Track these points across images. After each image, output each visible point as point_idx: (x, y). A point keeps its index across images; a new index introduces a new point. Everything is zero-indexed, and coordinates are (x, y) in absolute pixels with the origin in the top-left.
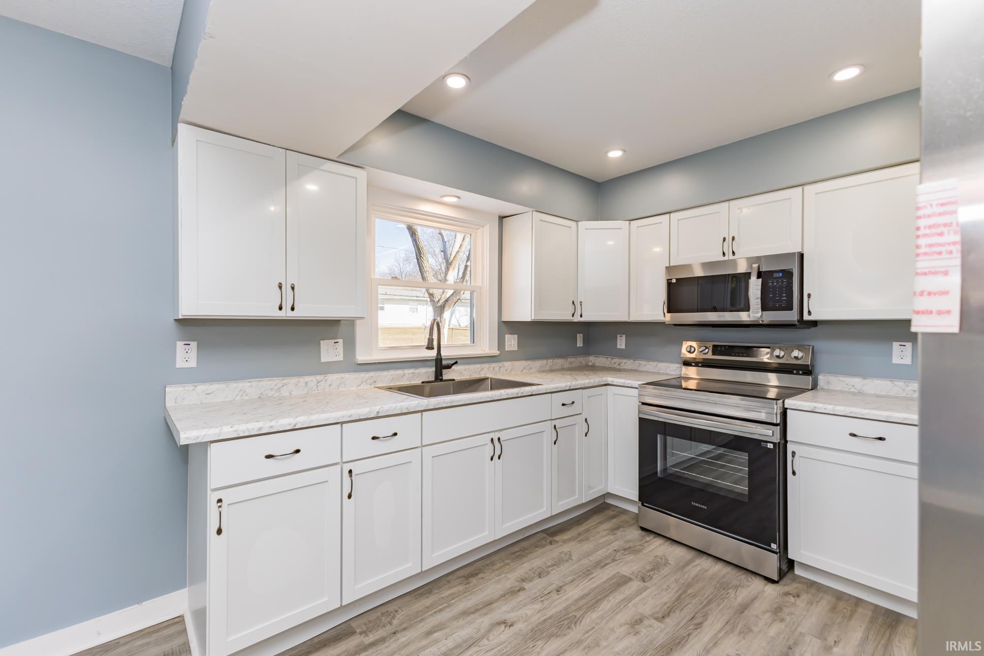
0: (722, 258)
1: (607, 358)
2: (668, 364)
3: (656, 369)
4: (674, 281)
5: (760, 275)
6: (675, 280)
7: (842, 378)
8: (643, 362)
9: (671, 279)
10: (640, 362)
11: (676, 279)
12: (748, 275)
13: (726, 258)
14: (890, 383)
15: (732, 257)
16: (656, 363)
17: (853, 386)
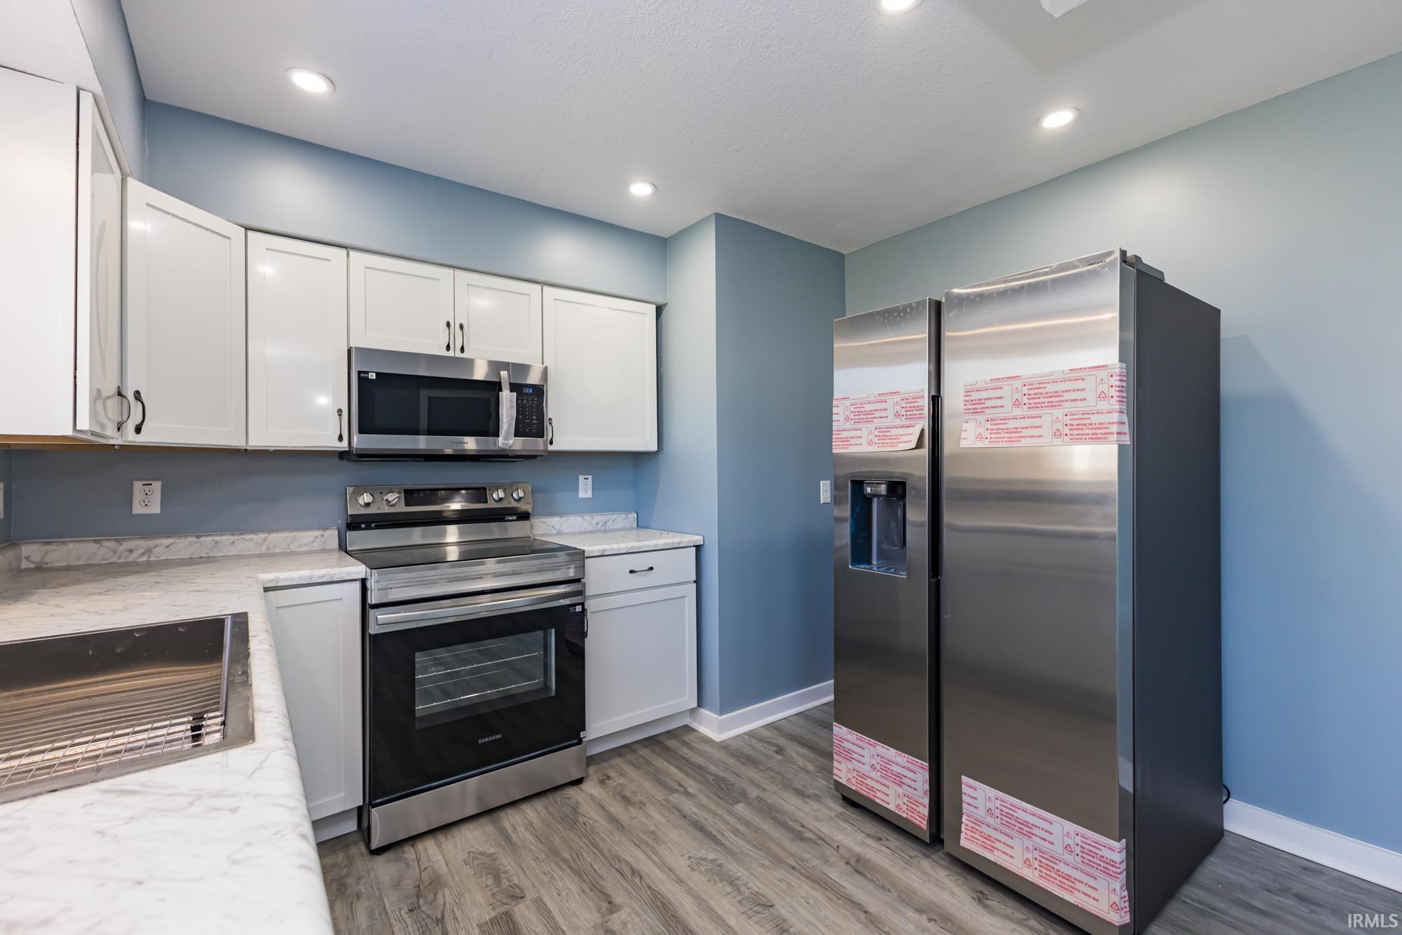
0: (444, 353)
1: (96, 541)
2: (293, 534)
3: (264, 547)
4: (372, 376)
5: (514, 387)
6: (374, 374)
7: (543, 520)
8: (226, 539)
9: (367, 373)
10: (217, 538)
11: (377, 373)
12: (496, 387)
13: (451, 354)
14: (580, 518)
15: (458, 354)
16: (263, 535)
17: (553, 527)
